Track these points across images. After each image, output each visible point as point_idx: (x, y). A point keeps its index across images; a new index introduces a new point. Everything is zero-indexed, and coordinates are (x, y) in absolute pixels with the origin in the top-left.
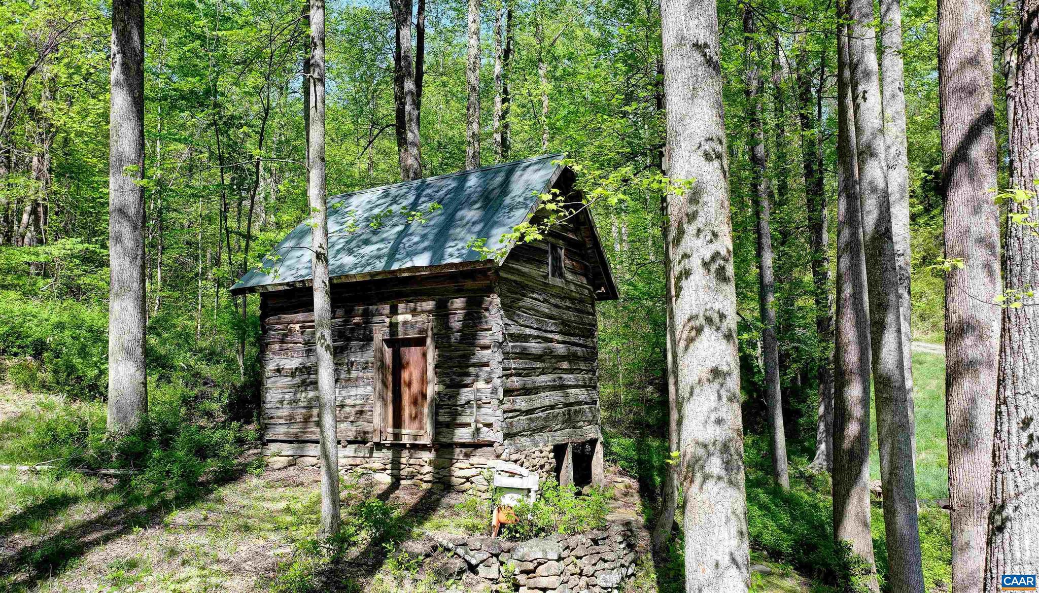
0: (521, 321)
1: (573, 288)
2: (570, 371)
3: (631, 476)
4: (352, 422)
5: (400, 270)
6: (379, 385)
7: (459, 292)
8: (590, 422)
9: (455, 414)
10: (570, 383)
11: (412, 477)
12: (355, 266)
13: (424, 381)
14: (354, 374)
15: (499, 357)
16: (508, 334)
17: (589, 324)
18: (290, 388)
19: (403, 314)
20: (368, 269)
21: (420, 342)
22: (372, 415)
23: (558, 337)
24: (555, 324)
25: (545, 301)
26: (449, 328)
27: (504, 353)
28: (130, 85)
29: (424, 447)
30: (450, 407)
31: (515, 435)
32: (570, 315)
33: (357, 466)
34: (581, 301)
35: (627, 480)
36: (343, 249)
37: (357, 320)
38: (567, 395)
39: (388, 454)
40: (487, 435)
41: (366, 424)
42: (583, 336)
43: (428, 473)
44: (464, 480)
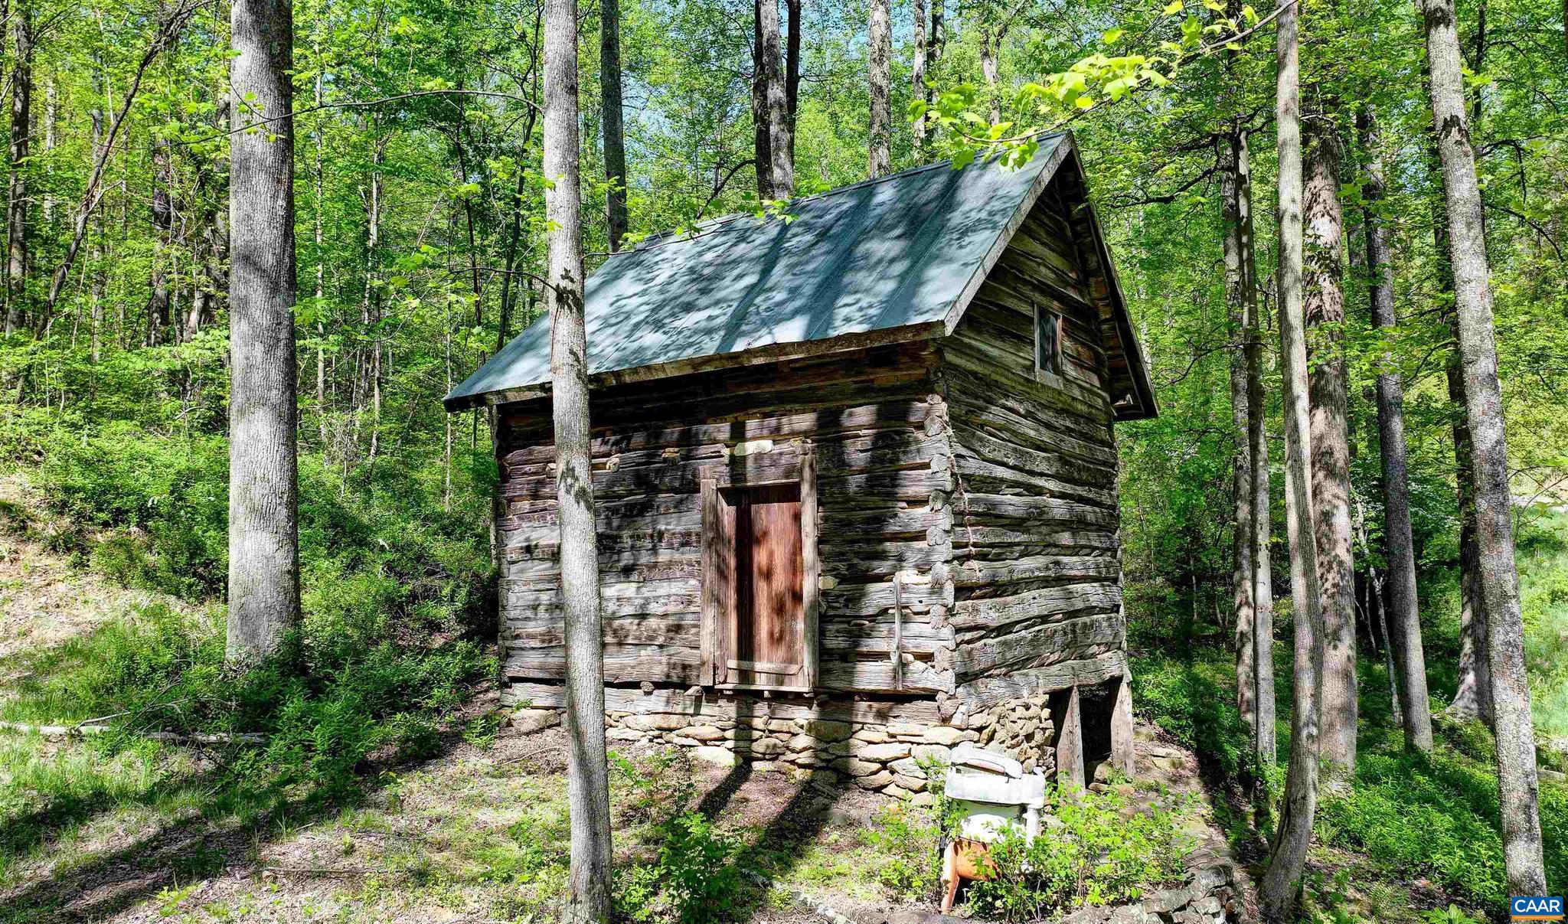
0: (985, 451)
1: (1076, 393)
2: (1075, 550)
3: (1181, 744)
4: (661, 647)
5: (748, 352)
6: (710, 575)
7: (864, 393)
8: (1109, 647)
9: (858, 633)
10: (1073, 573)
11: (774, 755)
12: (665, 348)
13: (795, 566)
14: (664, 555)
15: (945, 520)
16: (963, 476)
17: (1104, 463)
18: (550, 581)
19: (754, 438)
20: (689, 353)
21: (789, 493)
22: (697, 634)
23: (1052, 485)
24: (1048, 459)
25: (1028, 415)
26: (842, 463)
27: (955, 514)
28: (263, 33)
29: (797, 699)
30: (847, 620)
31: (977, 675)
32: (1072, 445)
33: (671, 730)
34: (1090, 419)
35: (1174, 751)
36: (645, 321)
37: (670, 453)
38: (1069, 596)
39: (730, 709)
40: (921, 676)
41: (687, 651)
42: (1095, 485)
43: (805, 749)
44: (876, 766)
